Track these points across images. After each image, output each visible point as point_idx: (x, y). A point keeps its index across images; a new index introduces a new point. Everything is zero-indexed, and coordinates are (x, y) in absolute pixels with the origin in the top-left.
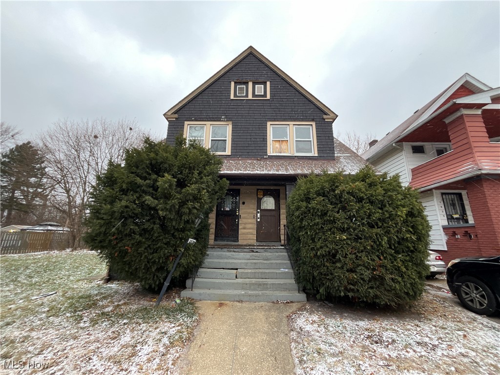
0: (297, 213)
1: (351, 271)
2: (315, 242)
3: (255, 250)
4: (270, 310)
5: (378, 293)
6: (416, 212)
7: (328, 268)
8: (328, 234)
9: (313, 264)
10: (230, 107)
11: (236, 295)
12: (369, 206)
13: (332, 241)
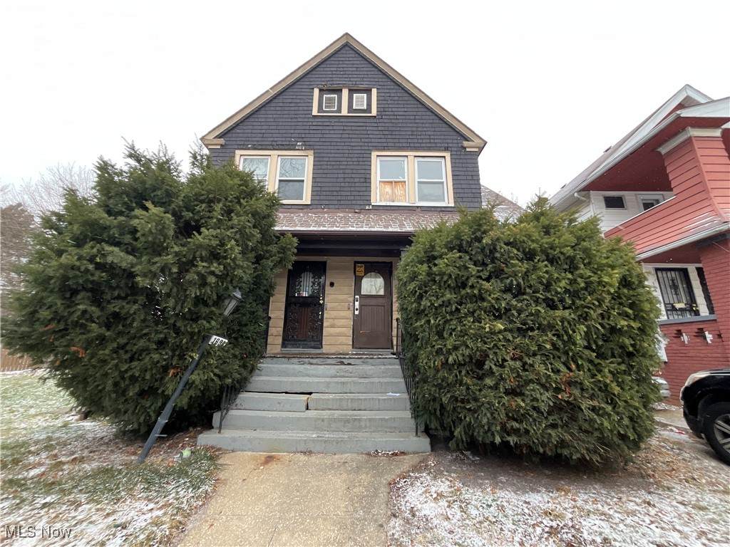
0: (411, 287)
1: (512, 392)
2: (444, 338)
3: (346, 361)
4: (358, 469)
5: (568, 437)
6: (635, 280)
7: (468, 389)
8: (469, 322)
9: (440, 381)
10: (311, 128)
11: (300, 441)
12: (546, 266)
13: (475, 335)
